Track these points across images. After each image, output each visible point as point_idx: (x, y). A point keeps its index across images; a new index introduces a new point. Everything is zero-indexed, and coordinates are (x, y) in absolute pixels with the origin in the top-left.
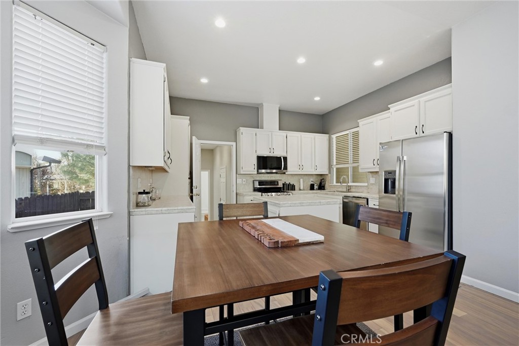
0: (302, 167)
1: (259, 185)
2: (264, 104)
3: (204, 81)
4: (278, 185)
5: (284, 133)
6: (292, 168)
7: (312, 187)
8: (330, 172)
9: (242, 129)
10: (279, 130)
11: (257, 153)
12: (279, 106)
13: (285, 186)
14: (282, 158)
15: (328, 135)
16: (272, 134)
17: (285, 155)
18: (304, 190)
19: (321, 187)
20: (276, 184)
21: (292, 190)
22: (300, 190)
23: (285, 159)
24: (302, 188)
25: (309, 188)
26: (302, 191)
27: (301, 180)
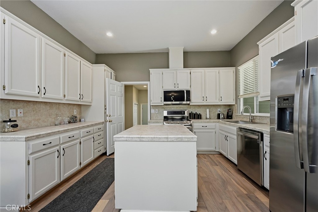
0: (205, 99)
1: (168, 114)
2: (169, 48)
4: (185, 114)
5: (188, 70)
6: (195, 99)
7: (219, 117)
8: (236, 103)
9: (151, 70)
10: (184, 68)
11: (164, 88)
12: (183, 49)
13: (191, 115)
14: (185, 91)
16: (176, 72)
17: (188, 88)
18: (210, 118)
19: (229, 116)
20: (183, 113)
21: (198, 118)
22: (206, 118)
23: (188, 92)
24: (208, 117)
25: (216, 117)
26: (208, 120)
27: (208, 110)
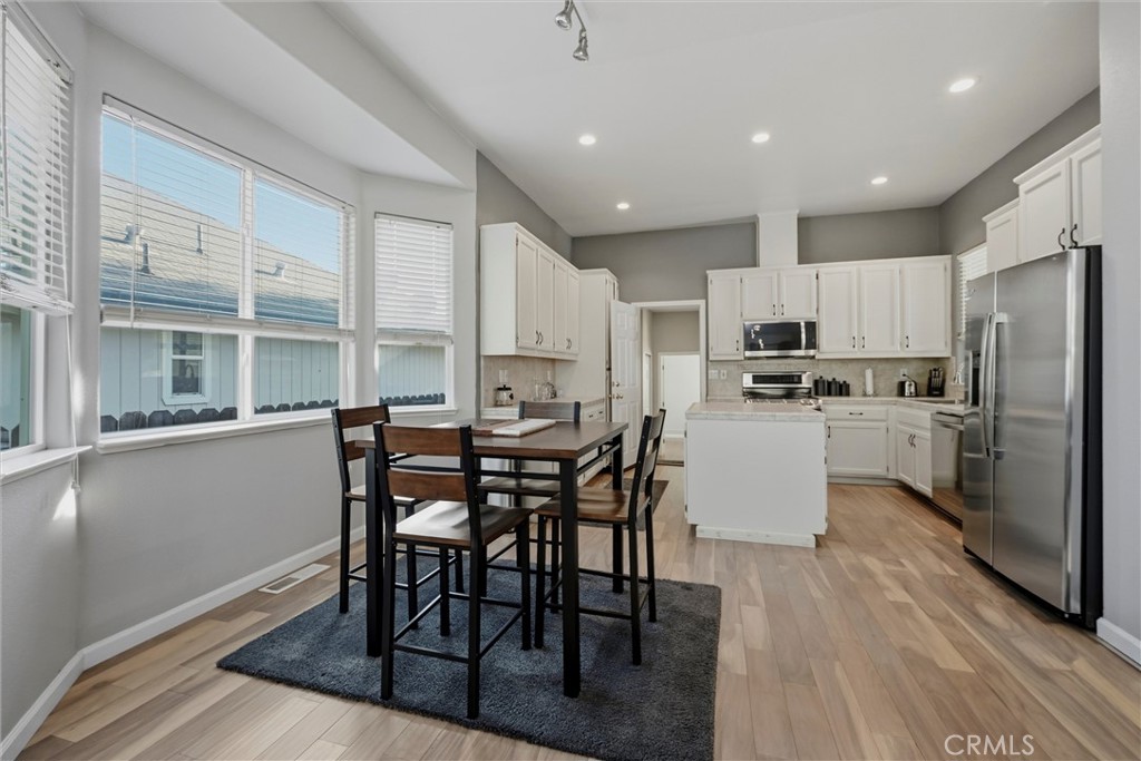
0: (859, 342)
1: (754, 383)
2: (759, 215)
3: (623, 206)
4: (800, 383)
5: (809, 270)
6: (831, 344)
7: (901, 393)
8: (954, 353)
9: (711, 274)
10: (799, 263)
11: (744, 318)
12: (797, 211)
13: (820, 386)
14: (803, 325)
15: (950, 256)
16: (779, 275)
17: (812, 317)
18: (877, 393)
19: (934, 390)
20: (796, 380)
21: (841, 394)
22: (865, 395)
23: (811, 327)
24: (870, 390)
25: (895, 392)
26: (869, 397)
27: (869, 372)
